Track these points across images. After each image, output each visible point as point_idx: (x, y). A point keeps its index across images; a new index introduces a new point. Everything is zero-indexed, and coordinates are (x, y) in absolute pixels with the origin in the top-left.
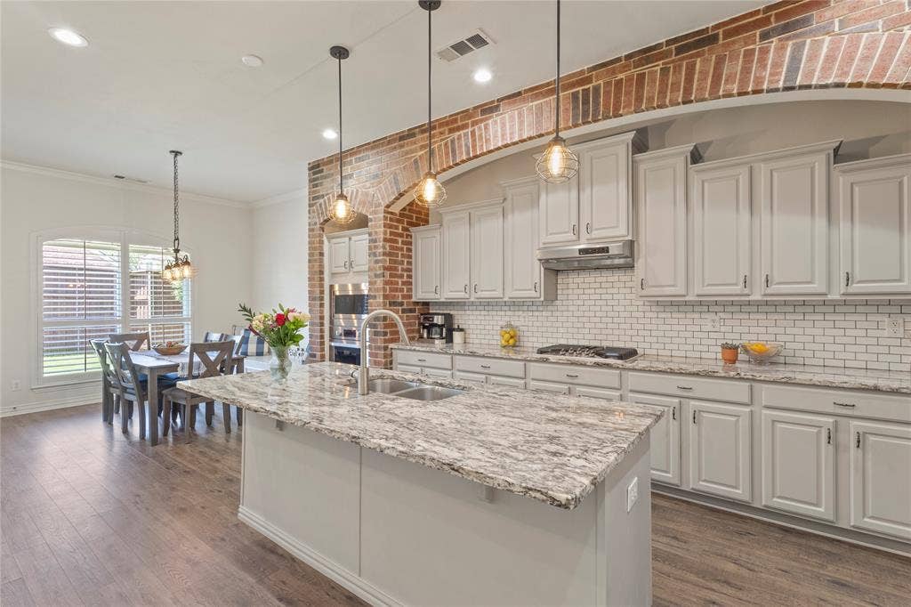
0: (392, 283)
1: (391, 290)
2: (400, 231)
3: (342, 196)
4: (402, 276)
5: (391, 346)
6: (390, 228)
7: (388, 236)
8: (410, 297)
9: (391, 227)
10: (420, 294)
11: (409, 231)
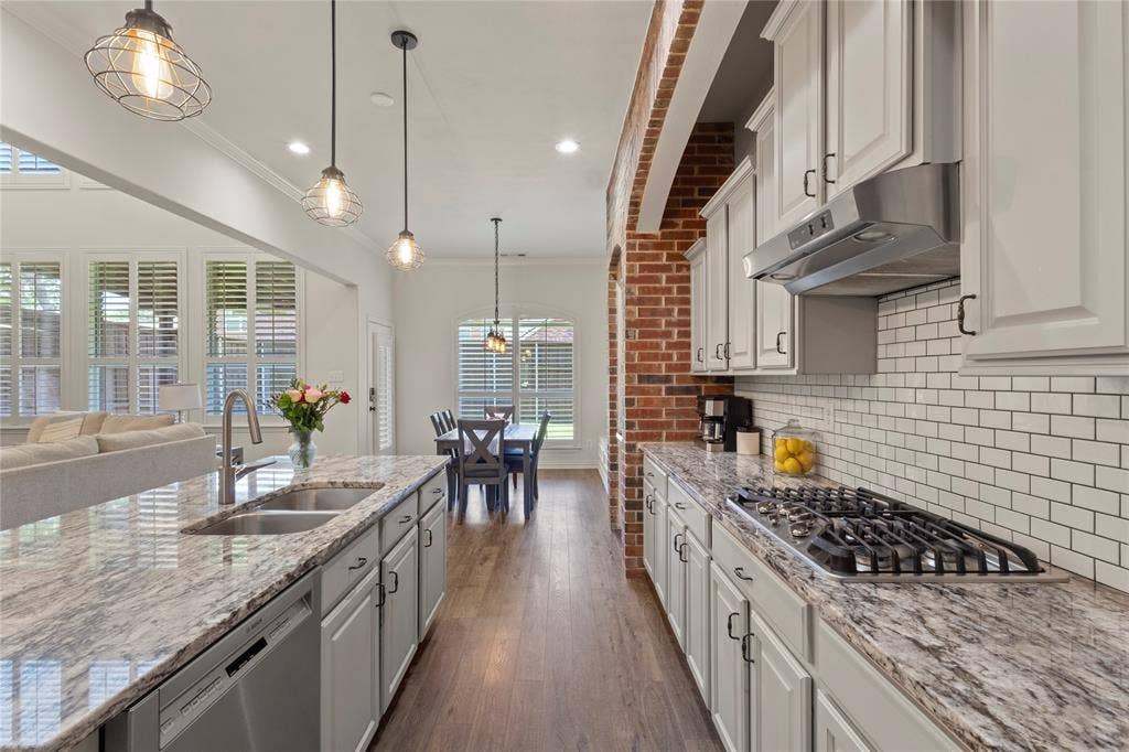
0: (644, 346)
1: (642, 357)
2: (664, 261)
3: (406, 233)
4: (668, 335)
5: (640, 445)
6: (638, 260)
7: (637, 274)
8: (687, 367)
9: (641, 258)
10: (707, 363)
11: (684, 259)
